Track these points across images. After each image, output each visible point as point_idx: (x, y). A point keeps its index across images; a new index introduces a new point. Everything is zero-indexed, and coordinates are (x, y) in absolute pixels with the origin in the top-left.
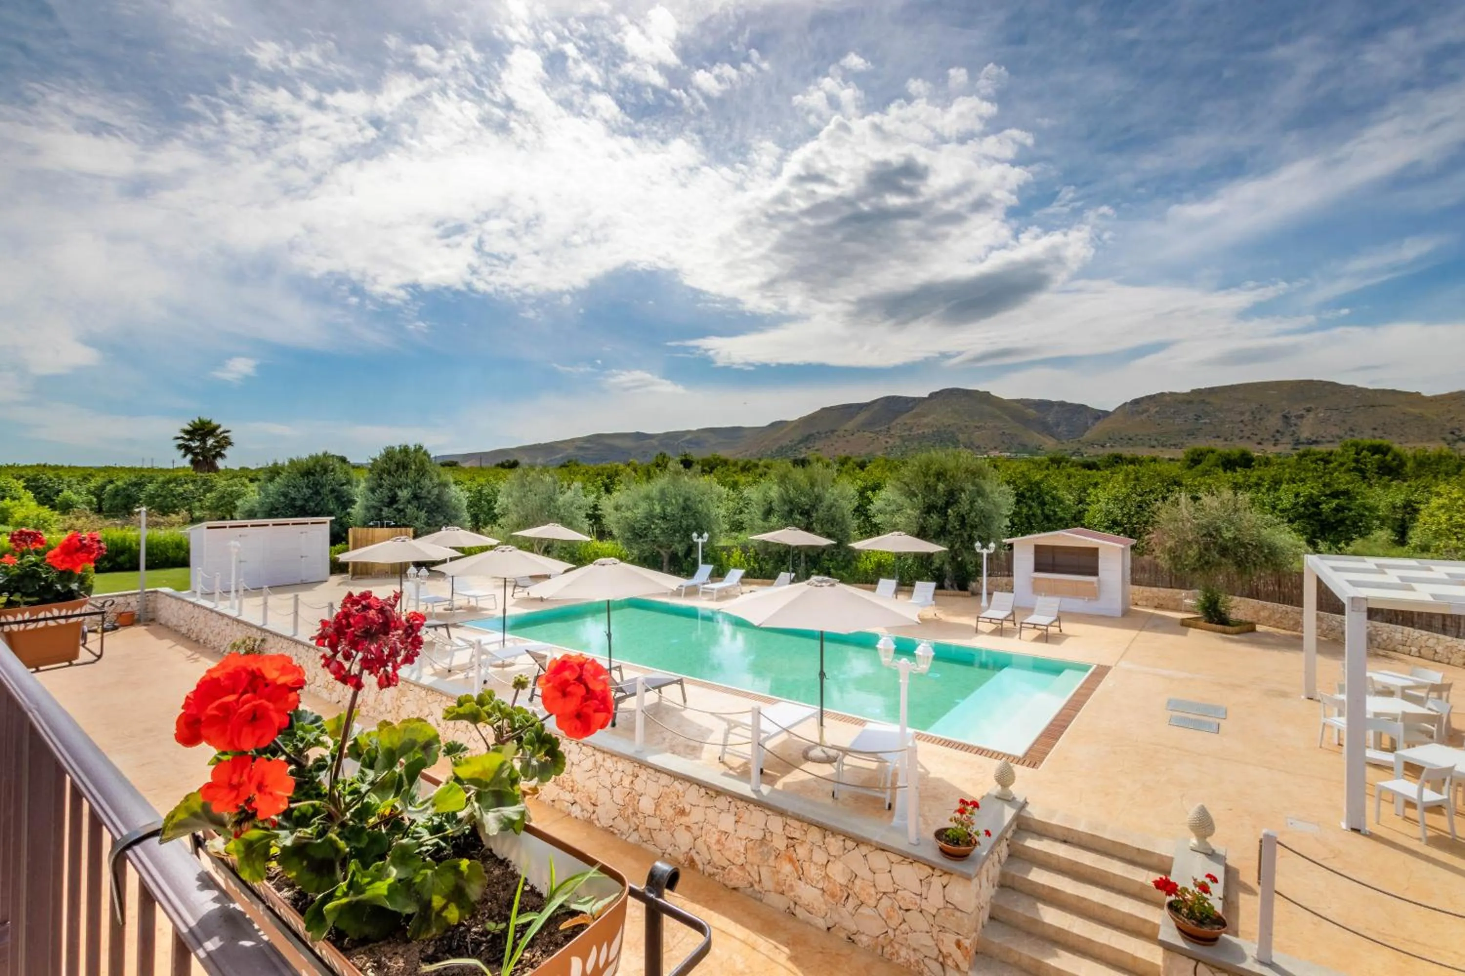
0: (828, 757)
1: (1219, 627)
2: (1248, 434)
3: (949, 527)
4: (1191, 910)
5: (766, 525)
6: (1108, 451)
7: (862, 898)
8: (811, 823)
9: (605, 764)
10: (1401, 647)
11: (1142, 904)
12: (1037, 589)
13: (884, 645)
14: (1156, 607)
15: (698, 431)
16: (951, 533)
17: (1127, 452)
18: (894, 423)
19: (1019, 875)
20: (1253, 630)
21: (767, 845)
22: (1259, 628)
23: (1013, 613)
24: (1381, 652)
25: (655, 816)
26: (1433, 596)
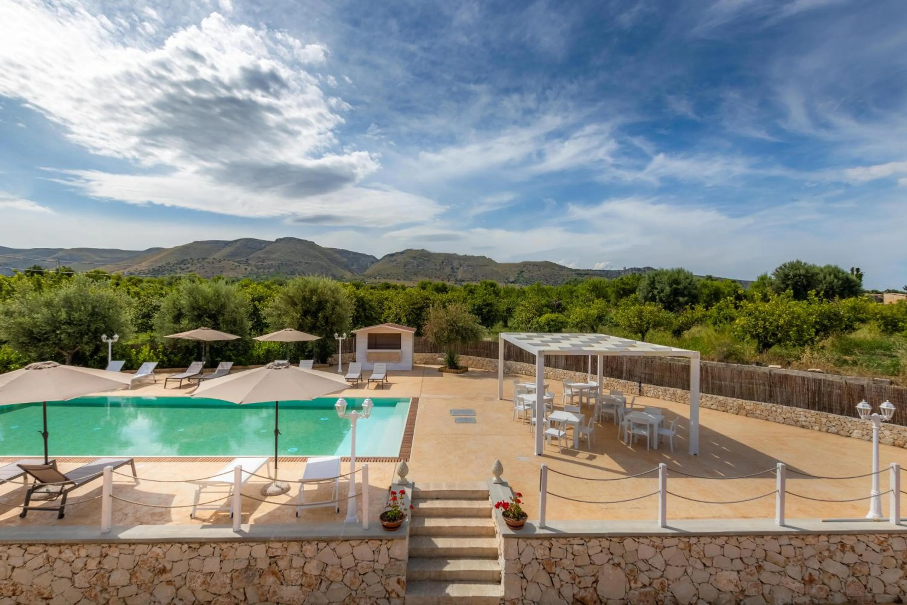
0: (282, 489)
1: (455, 370)
2: (438, 276)
3: (318, 324)
4: (514, 514)
5: (177, 326)
6: (383, 281)
7: (332, 579)
8: (290, 541)
9: (63, 556)
10: (519, 372)
11: (479, 519)
12: (370, 359)
13: (341, 404)
14: (425, 364)
15: (73, 250)
16: (319, 328)
17: (393, 282)
18: (251, 256)
19: (420, 526)
20: (467, 371)
21: (251, 570)
22: (470, 369)
23: (361, 375)
24: (514, 374)
25: (130, 584)
26: (559, 348)
